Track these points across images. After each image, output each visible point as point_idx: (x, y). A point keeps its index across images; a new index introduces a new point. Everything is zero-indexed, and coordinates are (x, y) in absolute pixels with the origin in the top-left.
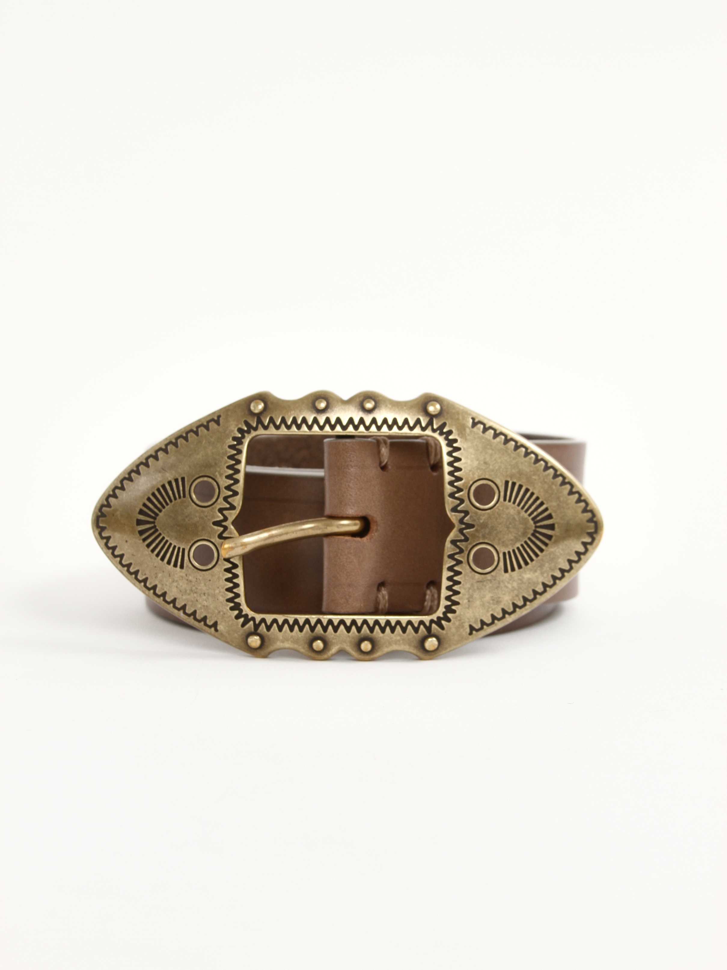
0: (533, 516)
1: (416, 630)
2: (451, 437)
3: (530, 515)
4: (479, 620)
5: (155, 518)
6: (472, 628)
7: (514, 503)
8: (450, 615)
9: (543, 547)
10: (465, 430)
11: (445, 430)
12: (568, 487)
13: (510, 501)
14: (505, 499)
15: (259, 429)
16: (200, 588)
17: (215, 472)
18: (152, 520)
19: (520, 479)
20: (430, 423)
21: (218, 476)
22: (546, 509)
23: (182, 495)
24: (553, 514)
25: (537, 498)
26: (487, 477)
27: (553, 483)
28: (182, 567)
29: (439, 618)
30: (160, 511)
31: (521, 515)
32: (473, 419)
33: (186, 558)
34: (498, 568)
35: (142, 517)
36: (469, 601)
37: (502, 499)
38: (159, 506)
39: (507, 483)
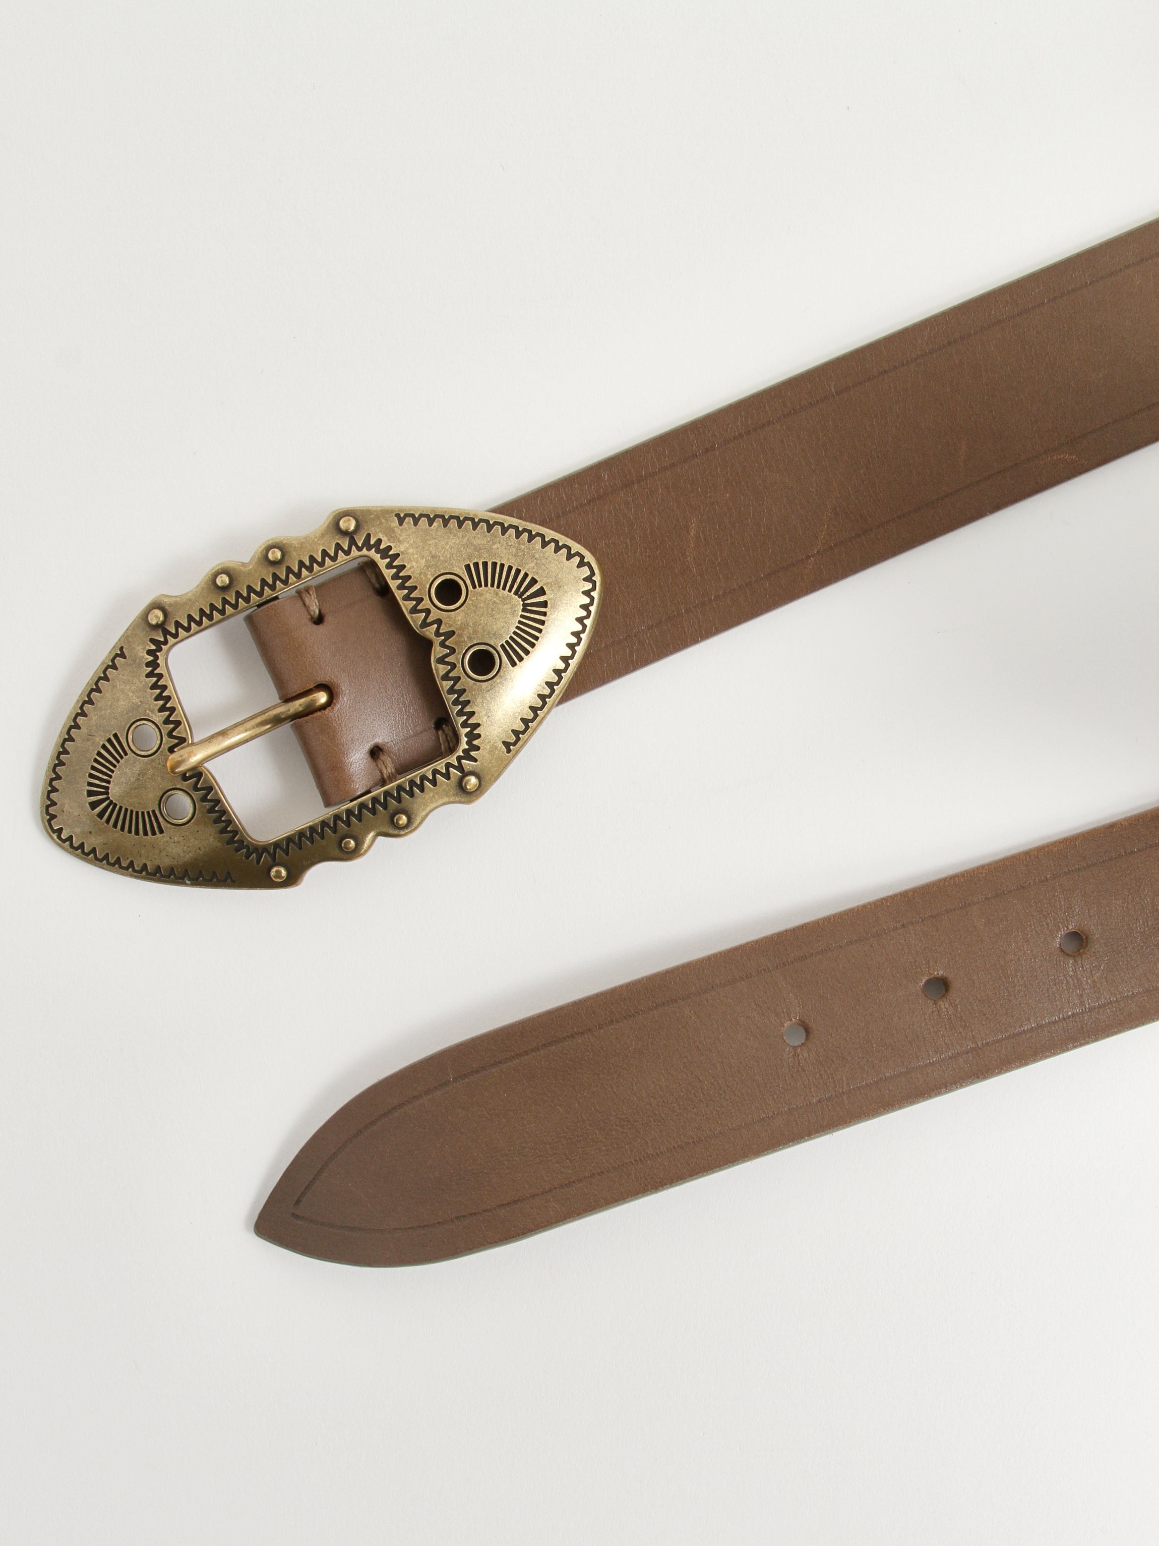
0: (514, 589)
1: (447, 776)
2: (382, 547)
3: (510, 591)
4: (510, 732)
5: (107, 793)
6: (507, 745)
7: (486, 585)
8: (475, 742)
9: (542, 618)
10: (394, 531)
11: (372, 542)
12: (539, 539)
13: (480, 586)
14: (474, 587)
15: (169, 641)
16: (191, 844)
17: (146, 711)
18: (105, 796)
19: (480, 557)
20: (353, 542)
21: (150, 713)
22: (526, 575)
23: (122, 754)
24: (536, 577)
25: (510, 568)
26: (442, 572)
27: (519, 543)
28: (161, 831)
29: (464, 751)
30: (109, 782)
31: (500, 594)
32: (398, 515)
33: (161, 819)
34: (503, 665)
35: (93, 799)
36: (488, 717)
37: (470, 588)
38: (105, 777)
39: (468, 567)
